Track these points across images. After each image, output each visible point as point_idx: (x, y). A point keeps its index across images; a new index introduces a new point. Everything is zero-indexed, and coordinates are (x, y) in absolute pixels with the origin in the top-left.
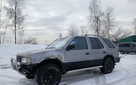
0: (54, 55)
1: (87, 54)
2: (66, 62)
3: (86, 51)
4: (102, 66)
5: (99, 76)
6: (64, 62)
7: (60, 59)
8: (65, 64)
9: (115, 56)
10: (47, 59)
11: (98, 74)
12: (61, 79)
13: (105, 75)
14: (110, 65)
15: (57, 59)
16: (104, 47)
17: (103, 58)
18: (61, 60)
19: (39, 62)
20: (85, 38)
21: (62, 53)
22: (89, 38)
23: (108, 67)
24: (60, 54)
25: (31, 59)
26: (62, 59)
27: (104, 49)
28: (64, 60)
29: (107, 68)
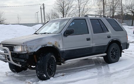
0: (51, 42)
1: (88, 39)
2: (64, 50)
3: (86, 36)
4: (105, 54)
5: (102, 66)
6: (62, 50)
7: (57, 46)
8: (63, 52)
9: (122, 41)
10: (44, 46)
11: (101, 64)
12: (56, 71)
13: (109, 65)
14: (116, 53)
15: (55, 46)
16: (109, 30)
17: (107, 44)
18: (59, 48)
19: (36, 50)
20: (85, 19)
21: (60, 40)
22: (90, 19)
23: (113, 54)
24: (57, 41)
25: (27, 47)
26: (59, 46)
27: (108, 33)
28: (61, 48)
29: (112, 57)
